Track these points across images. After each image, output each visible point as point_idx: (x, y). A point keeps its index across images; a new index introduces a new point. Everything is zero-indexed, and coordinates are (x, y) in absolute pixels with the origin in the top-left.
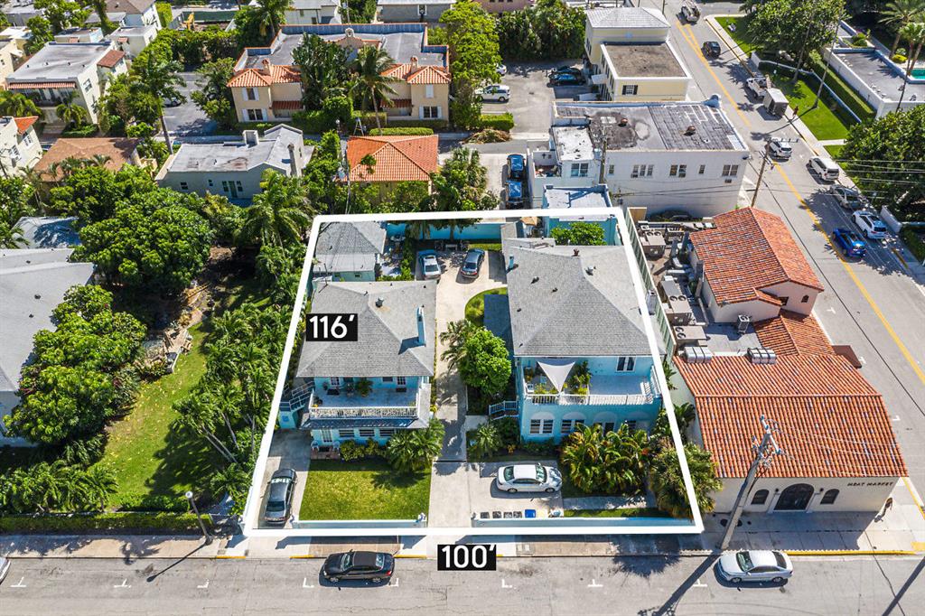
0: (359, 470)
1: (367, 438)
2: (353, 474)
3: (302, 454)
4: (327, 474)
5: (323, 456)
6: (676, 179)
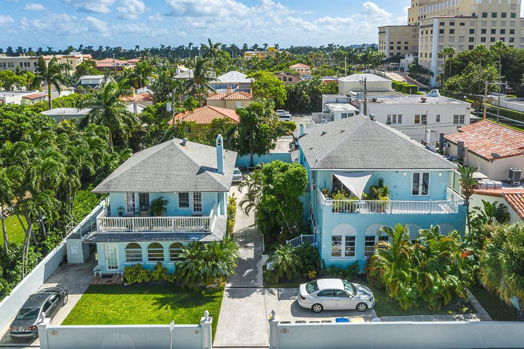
0: (141, 293)
1: (155, 263)
2: (133, 297)
3: (81, 281)
4: (104, 297)
5: (105, 281)
6: (420, 126)
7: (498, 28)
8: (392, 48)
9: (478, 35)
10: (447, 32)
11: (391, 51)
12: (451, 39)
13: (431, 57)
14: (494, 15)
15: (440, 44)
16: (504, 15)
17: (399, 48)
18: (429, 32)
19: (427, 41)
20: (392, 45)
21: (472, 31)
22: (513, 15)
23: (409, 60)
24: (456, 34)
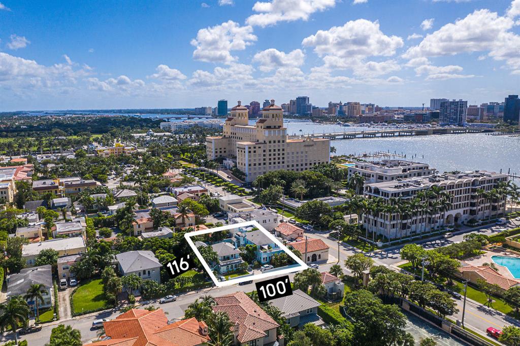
6: (264, 223)
7: (277, 148)
8: (216, 152)
9: (267, 153)
10: (252, 152)
11: (217, 154)
12: (255, 156)
13: (245, 165)
14: (274, 142)
15: (250, 159)
16: (279, 142)
17: (221, 152)
18: (243, 152)
19: (242, 156)
20: (216, 150)
21: (264, 151)
22: (283, 141)
23: (229, 162)
24: (257, 153)
